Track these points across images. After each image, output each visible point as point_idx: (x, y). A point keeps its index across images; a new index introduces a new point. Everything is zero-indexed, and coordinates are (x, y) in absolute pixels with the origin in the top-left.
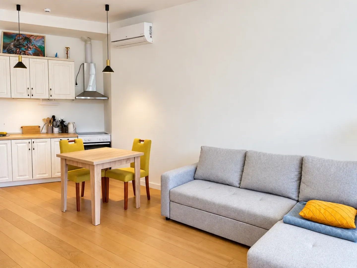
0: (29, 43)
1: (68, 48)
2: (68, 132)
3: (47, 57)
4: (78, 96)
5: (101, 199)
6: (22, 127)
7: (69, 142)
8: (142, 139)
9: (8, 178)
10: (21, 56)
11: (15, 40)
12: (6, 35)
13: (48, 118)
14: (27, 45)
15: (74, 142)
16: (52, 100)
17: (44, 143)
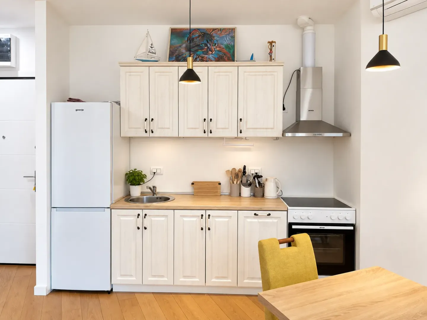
1: (272, 42)
3: (237, 61)
6: (193, 184)
9: (167, 278)
12: (175, 33)
13: (235, 169)
14: (206, 45)
16: (241, 138)
17: (227, 220)
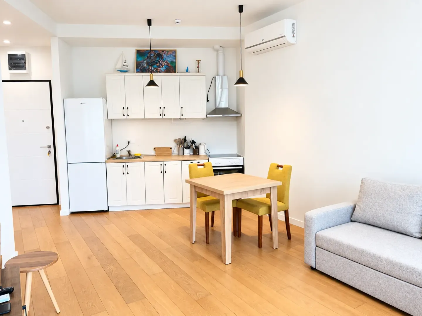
0: (161, 59)
1: (199, 60)
2: (199, 154)
3: (177, 73)
4: (209, 114)
5: (232, 233)
6: (155, 149)
7: (198, 165)
8: (280, 164)
10: (153, 74)
11: (147, 58)
12: (139, 53)
13: (180, 139)
14: (159, 62)
15: (203, 166)
16: (183, 119)
17: (175, 166)
